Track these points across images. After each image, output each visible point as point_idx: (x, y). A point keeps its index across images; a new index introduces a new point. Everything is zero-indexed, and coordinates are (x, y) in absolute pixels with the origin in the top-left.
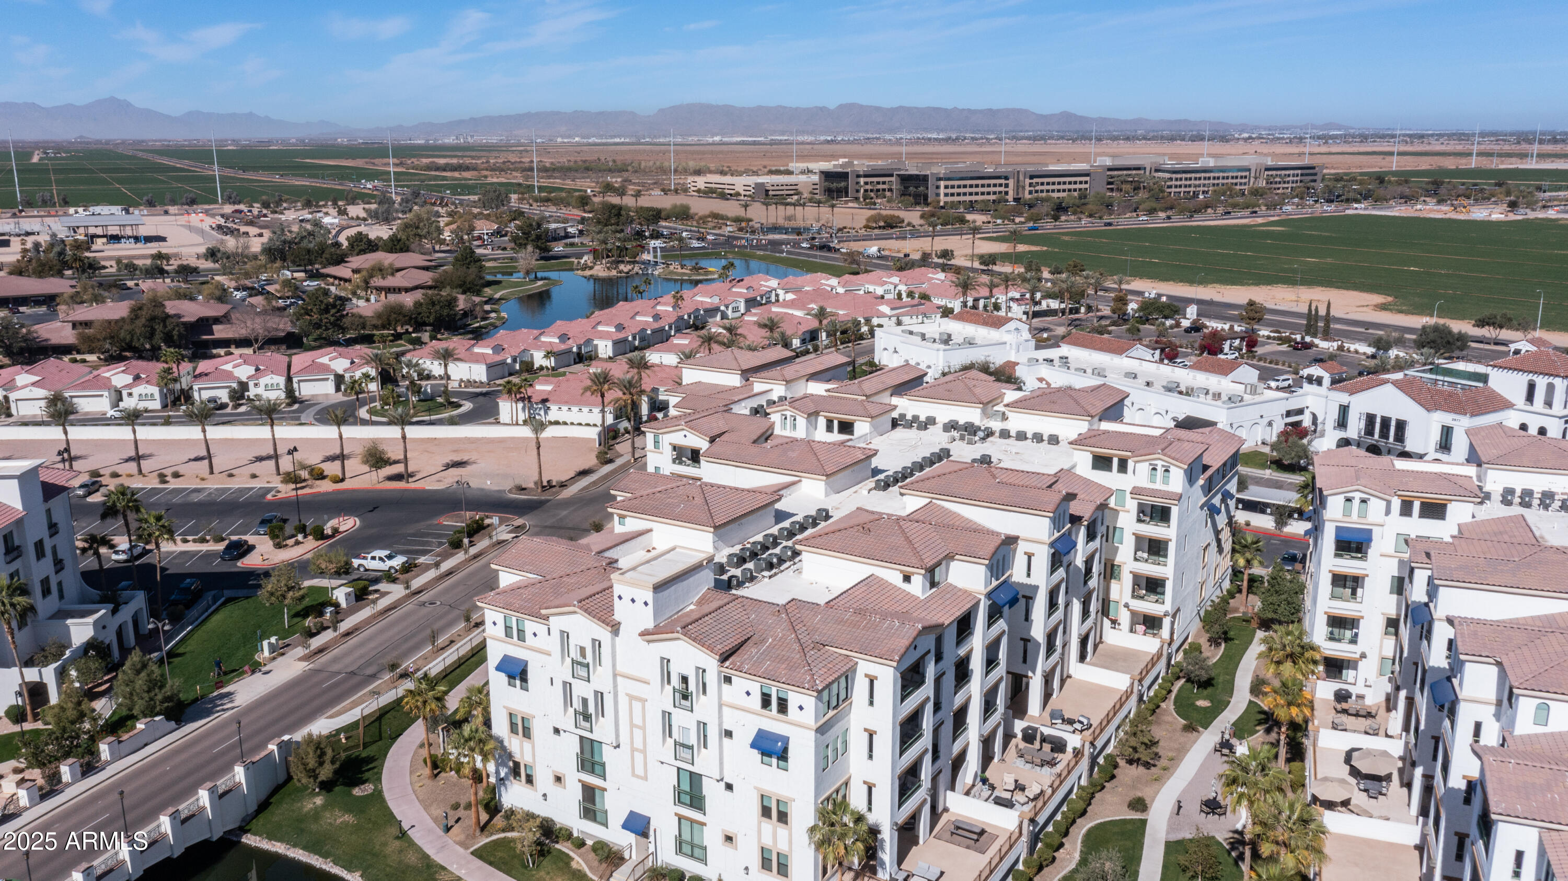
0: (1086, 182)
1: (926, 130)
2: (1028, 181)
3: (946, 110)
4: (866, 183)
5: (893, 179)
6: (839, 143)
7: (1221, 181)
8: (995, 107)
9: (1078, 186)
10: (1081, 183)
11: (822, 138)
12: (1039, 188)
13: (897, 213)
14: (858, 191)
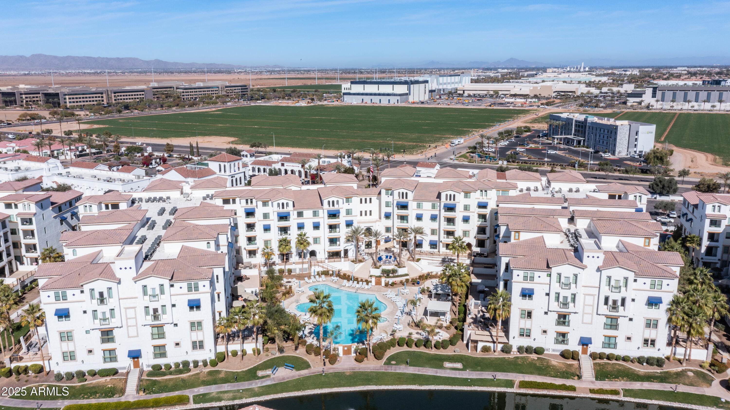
0: (143, 95)
1: (84, 68)
2: (113, 95)
3: (94, 58)
4: (26, 98)
5: (40, 95)
6: (32, 75)
7: (206, 92)
8: (120, 57)
9: (139, 96)
10: (140, 95)
11: (22, 72)
12: (119, 98)
13: (36, 112)
14: (22, 102)
